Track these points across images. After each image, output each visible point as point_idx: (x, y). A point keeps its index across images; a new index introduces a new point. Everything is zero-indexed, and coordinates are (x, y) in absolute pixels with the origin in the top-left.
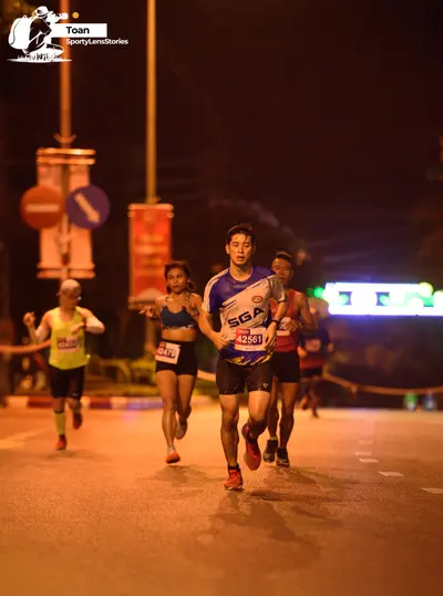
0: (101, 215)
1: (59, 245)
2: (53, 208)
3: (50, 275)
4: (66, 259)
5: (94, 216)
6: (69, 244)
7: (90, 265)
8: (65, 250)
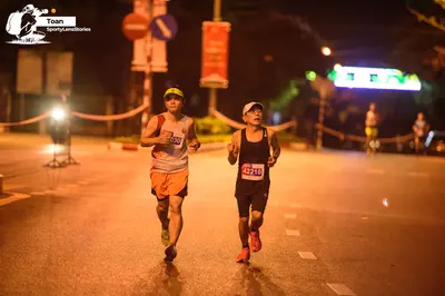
0: (172, 33)
1: (145, 50)
2: (142, 27)
3: (139, 69)
4: (149, 59)
5: (167, 33)
6: (151, 50)
7: (165, 64)
8: (148, 53)
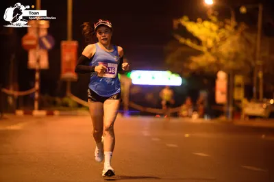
0: (52, 45)
1: (35, 55)
3: (32, 67)
5: (48, 45)
8: (38, 57)
